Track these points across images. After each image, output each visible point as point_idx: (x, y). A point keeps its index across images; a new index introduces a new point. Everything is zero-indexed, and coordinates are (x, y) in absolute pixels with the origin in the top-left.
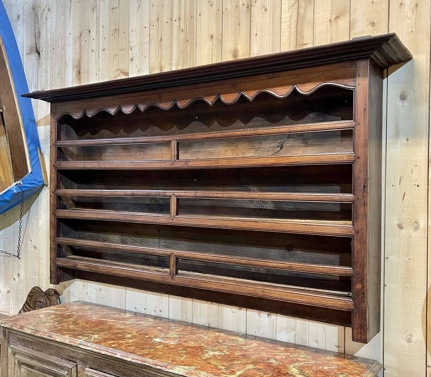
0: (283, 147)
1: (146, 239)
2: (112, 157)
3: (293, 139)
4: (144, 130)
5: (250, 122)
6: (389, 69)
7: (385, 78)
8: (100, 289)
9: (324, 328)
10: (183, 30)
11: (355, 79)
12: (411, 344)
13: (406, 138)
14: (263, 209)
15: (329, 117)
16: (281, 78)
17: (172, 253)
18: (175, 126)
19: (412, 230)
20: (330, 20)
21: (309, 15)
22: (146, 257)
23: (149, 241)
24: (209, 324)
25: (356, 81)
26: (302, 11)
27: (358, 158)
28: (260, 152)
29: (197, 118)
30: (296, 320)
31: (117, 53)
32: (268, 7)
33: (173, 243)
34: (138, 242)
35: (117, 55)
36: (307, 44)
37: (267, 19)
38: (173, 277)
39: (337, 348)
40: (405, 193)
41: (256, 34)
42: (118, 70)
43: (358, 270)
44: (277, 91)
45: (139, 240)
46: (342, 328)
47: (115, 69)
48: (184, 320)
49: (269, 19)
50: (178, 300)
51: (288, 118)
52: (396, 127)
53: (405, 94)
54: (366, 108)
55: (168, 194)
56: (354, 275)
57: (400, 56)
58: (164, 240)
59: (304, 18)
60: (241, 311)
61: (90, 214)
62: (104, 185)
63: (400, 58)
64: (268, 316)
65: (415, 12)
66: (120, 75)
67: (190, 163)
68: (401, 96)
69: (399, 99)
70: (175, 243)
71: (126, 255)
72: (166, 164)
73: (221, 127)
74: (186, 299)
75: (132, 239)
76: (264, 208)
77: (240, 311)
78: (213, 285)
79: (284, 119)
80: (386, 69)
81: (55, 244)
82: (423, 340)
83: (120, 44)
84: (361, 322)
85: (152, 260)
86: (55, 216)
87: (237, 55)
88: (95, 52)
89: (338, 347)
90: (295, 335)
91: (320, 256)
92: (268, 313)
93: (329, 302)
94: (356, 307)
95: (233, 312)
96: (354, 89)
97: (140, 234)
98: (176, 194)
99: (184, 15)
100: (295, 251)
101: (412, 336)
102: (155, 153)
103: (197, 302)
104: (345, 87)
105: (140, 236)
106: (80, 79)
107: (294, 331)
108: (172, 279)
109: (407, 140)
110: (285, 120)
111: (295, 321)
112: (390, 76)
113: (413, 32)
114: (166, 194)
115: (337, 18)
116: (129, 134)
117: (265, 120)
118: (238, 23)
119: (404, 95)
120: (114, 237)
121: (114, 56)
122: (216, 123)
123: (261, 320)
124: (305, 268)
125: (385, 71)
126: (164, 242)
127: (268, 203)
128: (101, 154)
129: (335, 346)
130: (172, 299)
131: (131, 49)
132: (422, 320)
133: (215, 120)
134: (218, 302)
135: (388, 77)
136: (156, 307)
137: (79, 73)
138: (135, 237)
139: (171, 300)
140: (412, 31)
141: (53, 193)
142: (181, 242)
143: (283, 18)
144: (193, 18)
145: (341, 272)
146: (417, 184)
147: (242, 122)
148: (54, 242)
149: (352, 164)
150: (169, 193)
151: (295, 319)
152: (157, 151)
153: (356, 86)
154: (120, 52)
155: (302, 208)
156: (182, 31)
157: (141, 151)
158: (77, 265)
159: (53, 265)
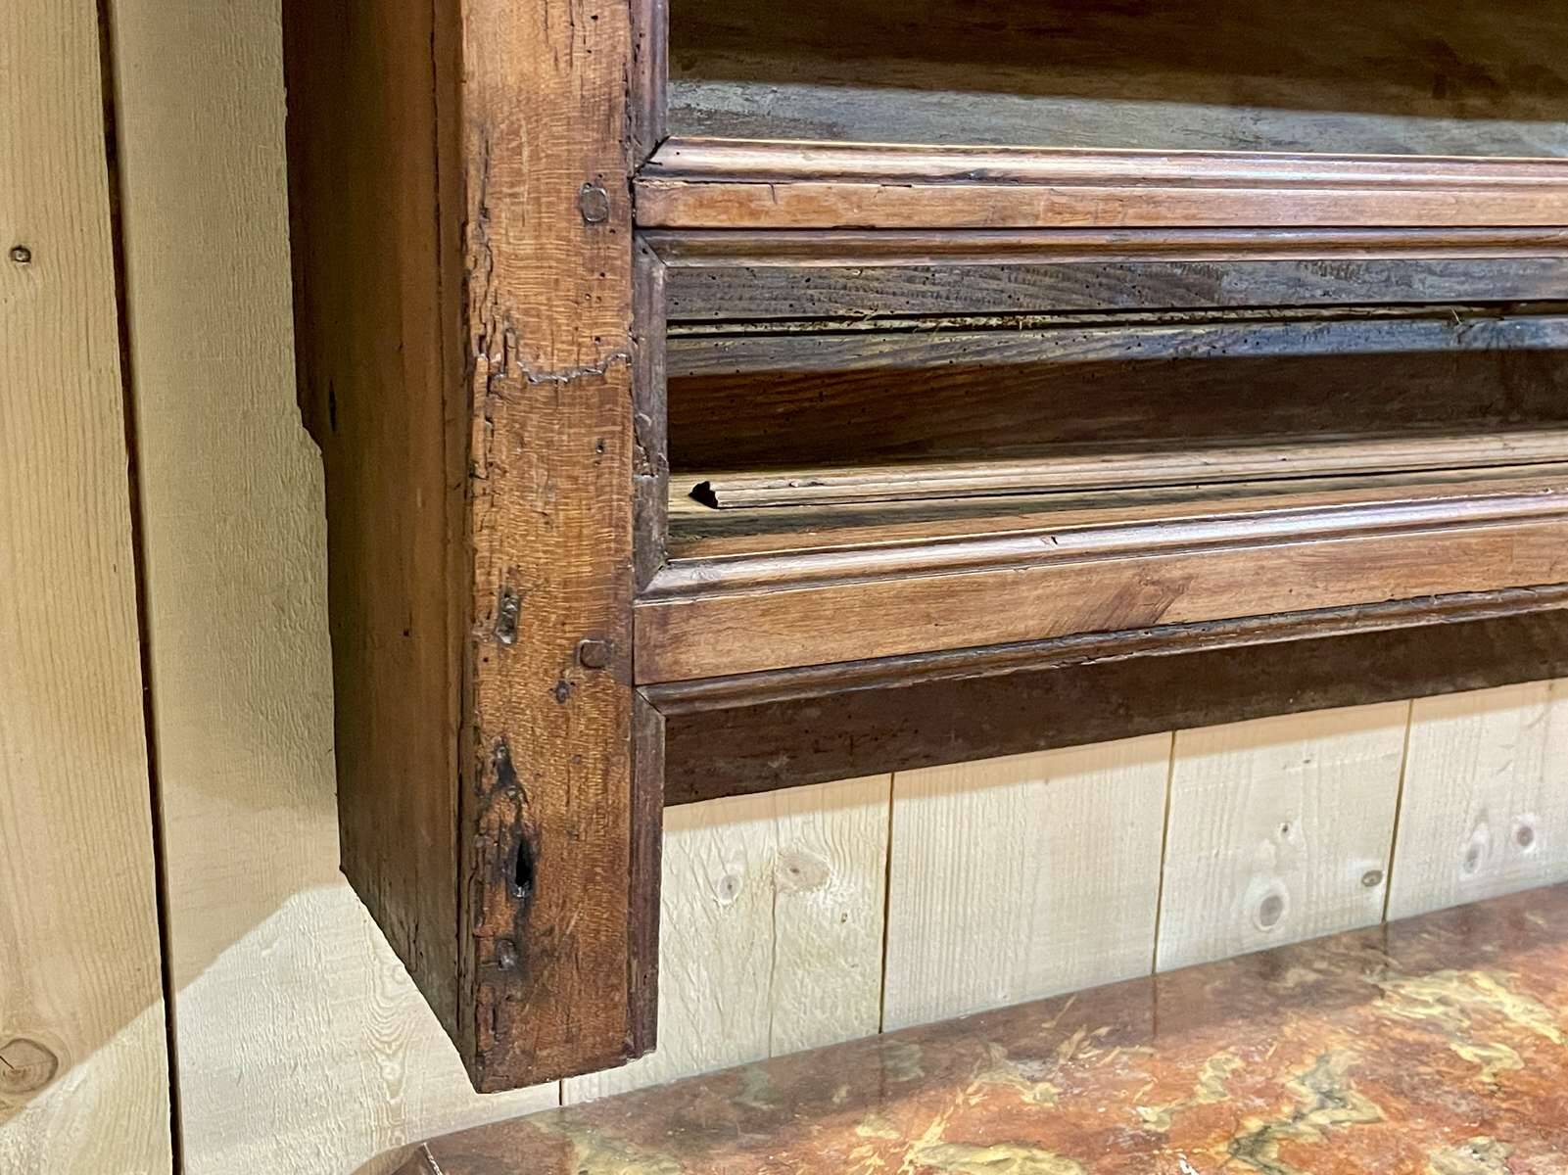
158: (1178, 589)
159: (588, 712)
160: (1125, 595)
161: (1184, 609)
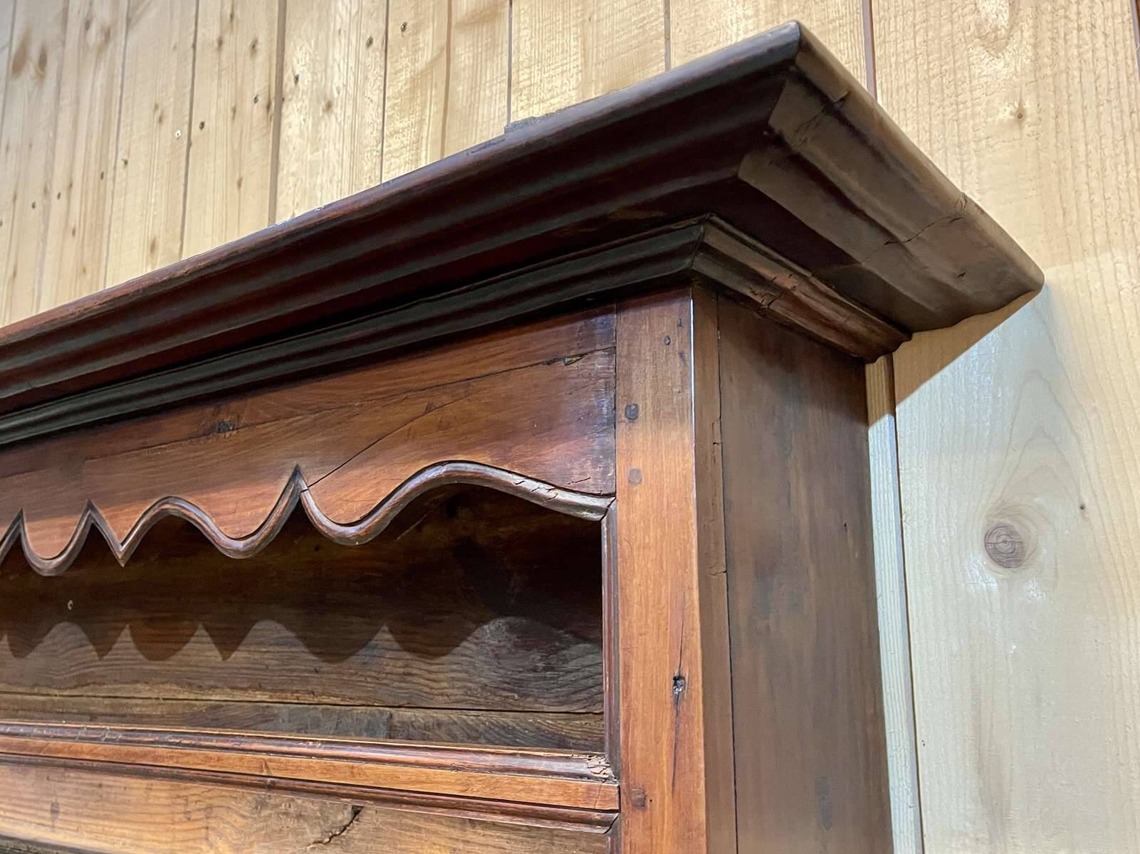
5: (241, 648)
6: (896, 355)
7: (881, 415)
10: (77, 229)
11: (609, 440)
25: (609, 453)
26: (460, 91)
28: (270, 816)
29: (70, 604)
32: (336, 95)
37: (332, 148)
49: (339, 146)
51: (389, 636)
52: (980, 769)
53: (1017, 527)
54: (686, 673)
57: (943, 271)
59: (469, 121)
63: (947, 279)
68: (994, 540)
69: (978, 560)
73: (141, 657)
79: (373, 642)
80: (881, 360)
96: (605, 511)
99: (82, 171)
104: (552, 494)
110: (376, 647)
112: (908, 401)
113: (1029, 117)
117: (298, 642)
118: (237, 178)
119: (1011, 533)
122: (126, 636)
125: (875, 372)
133: (126, 621)
135: (897, 409)
140: (1020, 116)
143: (392, 135)
144: (104, 177)
147: (216, 644)
153: (614, 494)
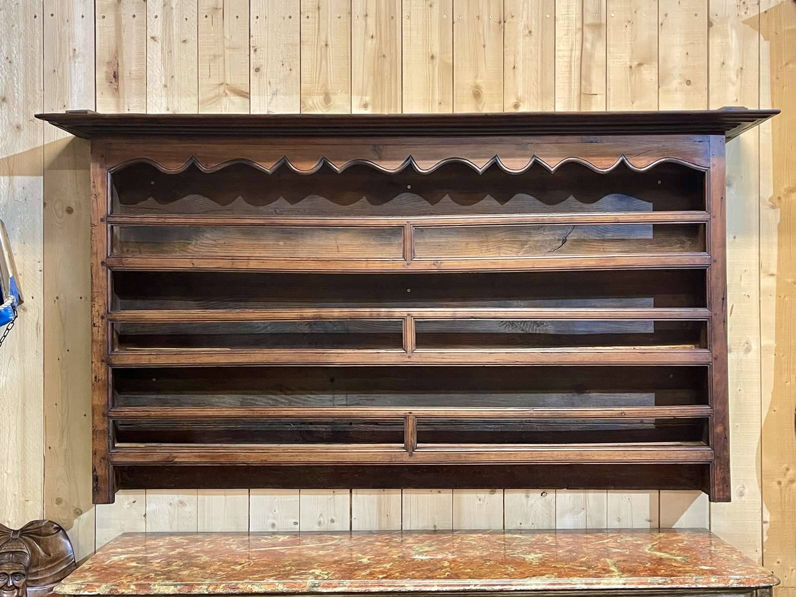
0: (566, 241)
1: (303, 397)
2: (215, 247)
3: (582, 230)
4: (293, 200)
5: (509, 201)
8: (181, 503)
9: (629, 499)
10: (374, 36)
12: (743, 498)
13: (734, 235)
14: (536, 334)
15: (636, 201)
16: (600, 144)
17: (410, 413)
18: (364, 198)
19: (742, 353)
20: (631, 67)
21: (599, 54)
22: (304, 428)
23: (310, 399)
24: (435, 526)
25: (709, 160)
26: (588, 45)
27: (715, 261)
28: (528, 247)
29: (409, 187)
30: (587, 494)
31: (221, 52)
32: (533, 29)
33: (365, 398)
34: (282, 403)
35: (220, 56)
36: (596, 95)
37: (533, 48)
38: (412, 453)
39: (649, 523)
40: (733, 306)
41: (514, 67)
42: (222, 84)
43: (717, 409)
44: (595, 162)
45: (286, 399)
46: (655, 493)
47: (215, 81)
48: (384, 527)
49: (536, 48)
50: (371, 496)
51: (574, 199)
54: (723, 197)
55: (397, 315)
56: (712, 415)
58: (344, 396)
59: (591, 56)
60: (495, 495)
61: (212, 356)
62: (195, 301)
64: (542, 495)
65: (740, 77)
66: (226, 94)
67: (443, 263)
70: (369, 398)
71: (255, 429)
72: (394, 264)
74: (387, 492)
75: (268, 399)
76: (538, 332)
77: (492, 495)
78: (493, 456)
81: (109, 421)
82: (758, 490)
83: (228, 37)
84: (723, 475)
85: (318, 432)
86: (109, 364)
87: (481, 94)
88: (160, 43)
89: (650, 521)
90: (586, 516)
91: (627, 397)
92: (541, 491)
93: (679, 456)
94: (717, 457)
95: (480, 500)
96: (706, 170)
97: (288, 389)
98: (415, 314)
99: (374, 12)
100: (589, 393)
101: (744, 488)
102: (321, 243)
103: (410, 494)
104: (695, 166)
105: (289, 392)
106: (117, 89)
107: (583, 512)
108: (410, 456)
109: (735, 238)
111: (586, 496)
113: (738, 100)
114: (392, 314)
115: (640, 65)
116: (258, 206)
120: (223, 398)
121: (212, 57)
122: (447, 198)
123: (529, 504)
124: (645, 413)
126: (345, 399)
127: (543, 324)
128: (190, 242)
129: (646, 520)
130: (358, 495)
131: (255, 51)
132: (756, 466)
133: (443, 193)
134: (456, 486)
136: (321, 515)
137: (115, 77)
138: (276, 394)
139: (355, 498)
141: (102, 318)
142: (381, 395)
143: (559, 51)
144: (394, 19)
145: (695, 413)
146: (747, 295)
147: (497, 200)
148: (106, 418)
149: (706, 269)
150: (399, 312)
151: (585, 492)
152: (325, 239)
153: (709, 168)
154: (228, 52)
155: (597, 330)
156: (372, 37)
157: (289, 239)
158: (176, 457)
159: (103, 465)
160: (168, 457)
161: (176, 460)
